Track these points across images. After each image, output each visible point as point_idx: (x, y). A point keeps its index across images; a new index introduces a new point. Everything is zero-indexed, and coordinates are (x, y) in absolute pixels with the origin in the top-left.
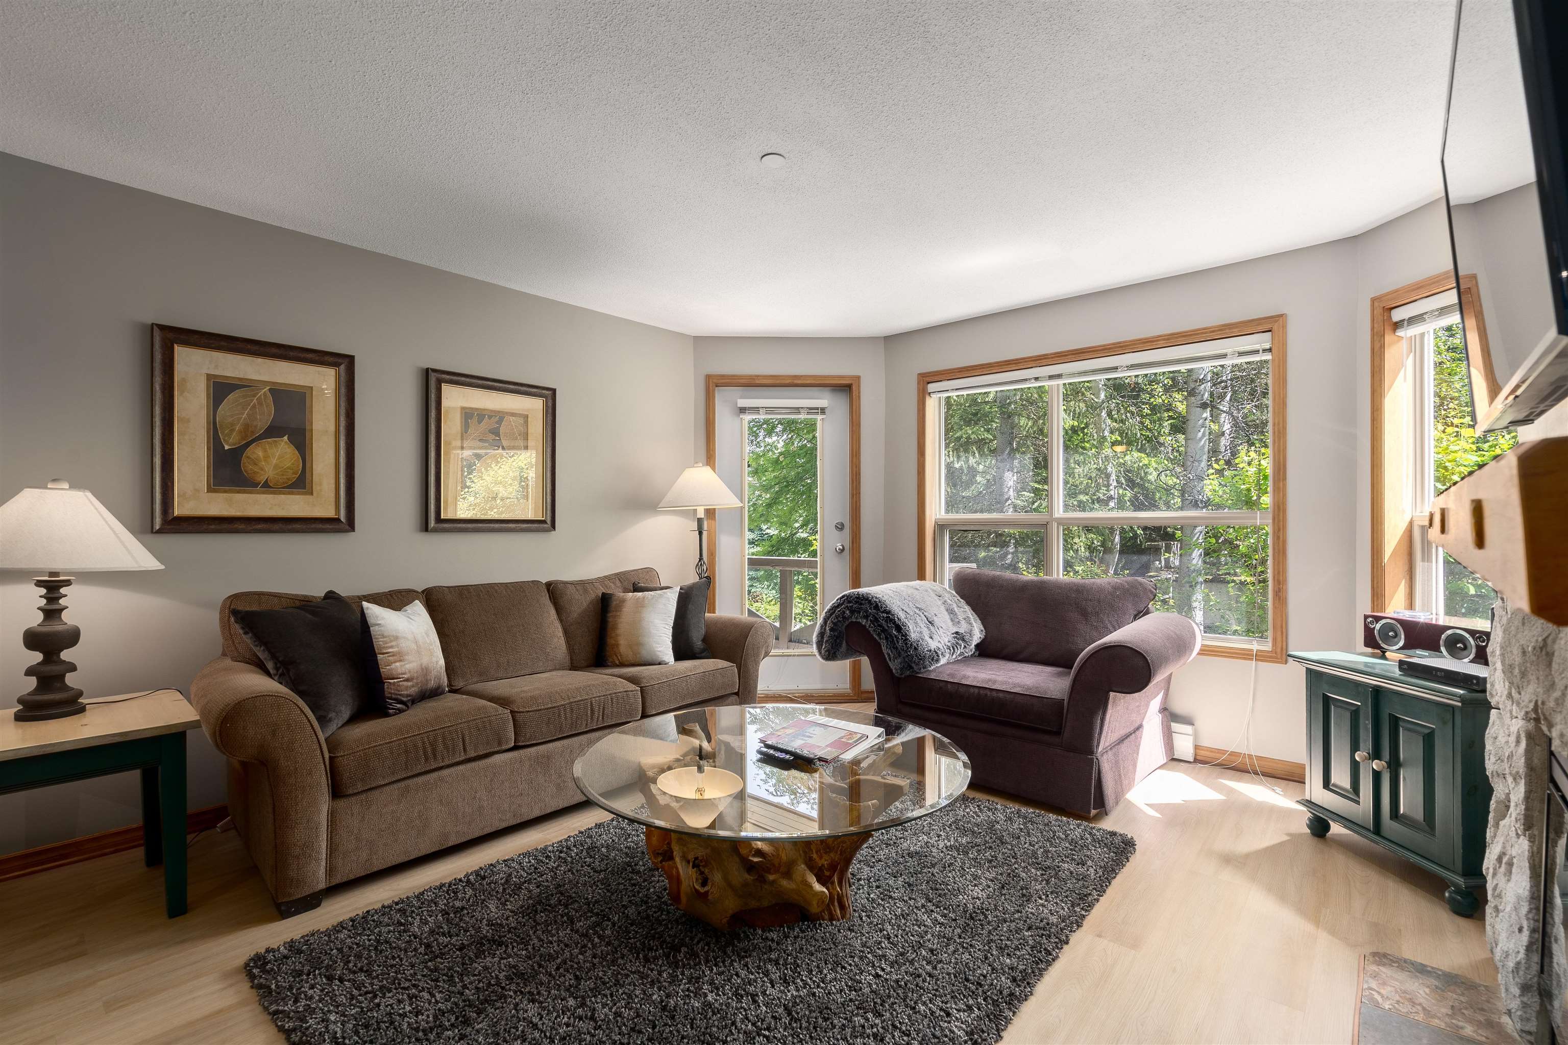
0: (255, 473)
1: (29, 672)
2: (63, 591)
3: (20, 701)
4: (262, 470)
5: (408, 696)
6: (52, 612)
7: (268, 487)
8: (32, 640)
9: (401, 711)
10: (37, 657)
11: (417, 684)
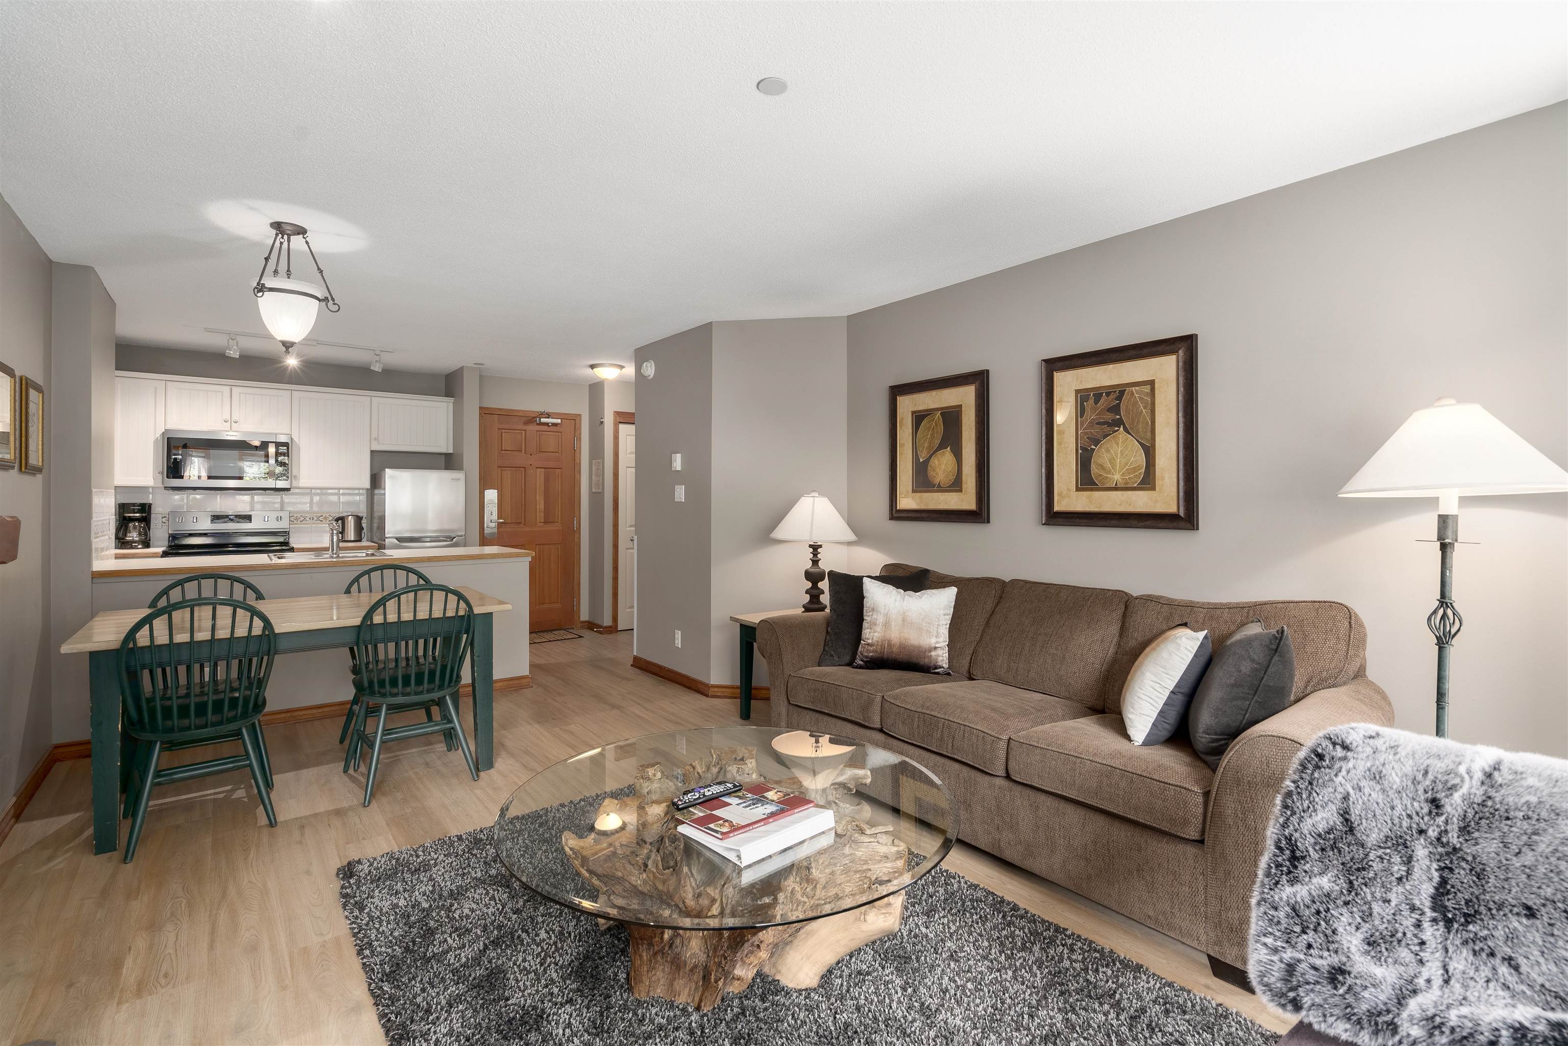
0: (934, 477)
1: (807, 592)
2: (819, 550)
3: (804, 606)
4: (937, 474)
5: (867, 657)
6: (815, 562)
7: (940, 489)
8: (808, 575)
9: (860, 667)
10: (809, 585)
11: (876, 652)
